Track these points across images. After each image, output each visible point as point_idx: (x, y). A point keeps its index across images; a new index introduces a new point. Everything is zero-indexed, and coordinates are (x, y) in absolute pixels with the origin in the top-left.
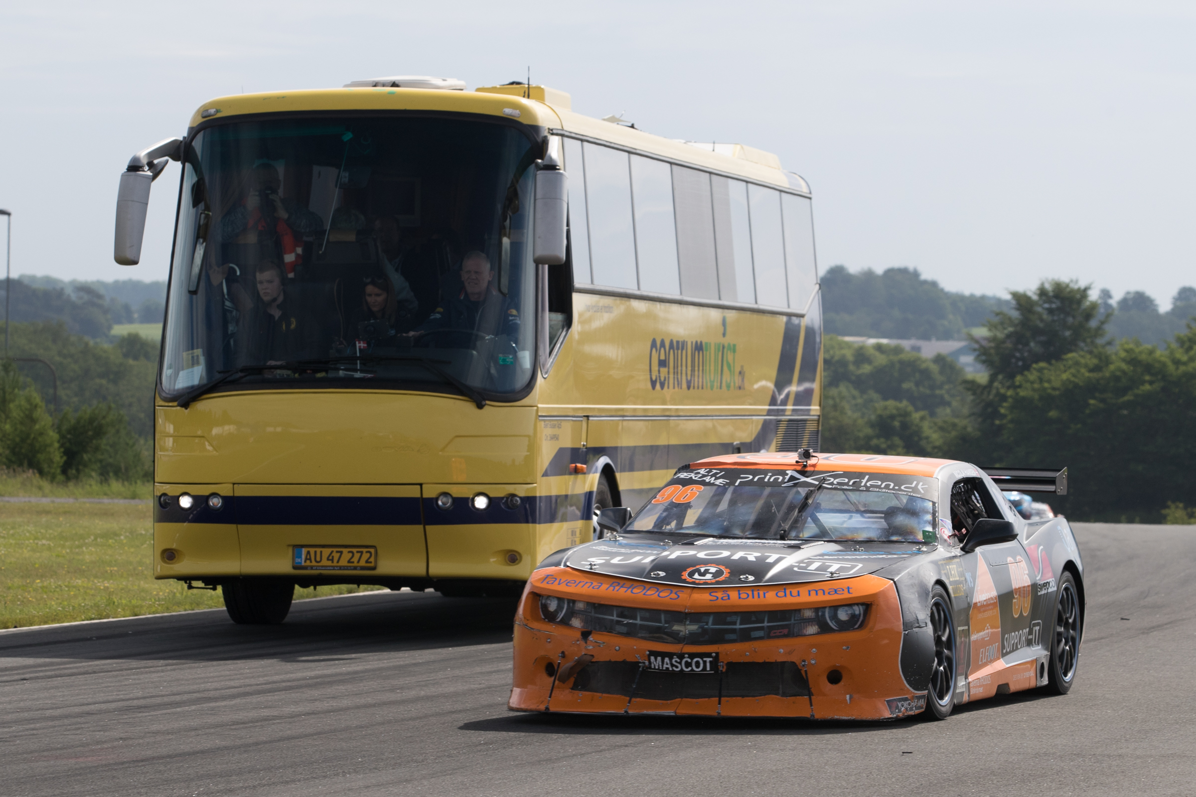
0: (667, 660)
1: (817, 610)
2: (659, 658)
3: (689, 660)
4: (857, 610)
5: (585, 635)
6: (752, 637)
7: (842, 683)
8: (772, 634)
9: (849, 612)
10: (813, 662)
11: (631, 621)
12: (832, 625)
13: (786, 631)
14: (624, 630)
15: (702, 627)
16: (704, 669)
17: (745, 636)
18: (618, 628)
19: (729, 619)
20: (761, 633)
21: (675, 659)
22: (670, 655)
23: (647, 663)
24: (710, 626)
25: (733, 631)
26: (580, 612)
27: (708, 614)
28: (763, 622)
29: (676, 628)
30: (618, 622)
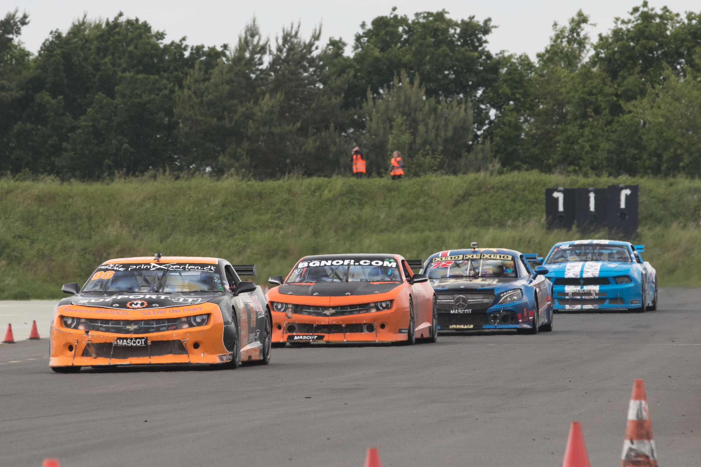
0: (125, 341)
1: (187, 317)
2: (121, 341)
3: (135, 341)
4: (205, 317)
5: (87, 332)
6: (161, 330)
7: (199, 348)
8: (169, 329)
9: (201, 318)
10: (188, 339)
11: (107, 325)
12: (194, 324)
13: (174, 327)
14: (104, 329)
15: (139, 326)
16: (142, 344)
17: (158, 330)
18: (101, 329)
19: (151, 323)
20: (164, 328)
21: (129, 340)
22: (127, 339)
23: (116, 343)
24: (143, 326)
25: (153, 328)
26: (83, 323)
27: (141, 321)
28: (165, 323)
29: (128, 327)
30: (101, 326)
